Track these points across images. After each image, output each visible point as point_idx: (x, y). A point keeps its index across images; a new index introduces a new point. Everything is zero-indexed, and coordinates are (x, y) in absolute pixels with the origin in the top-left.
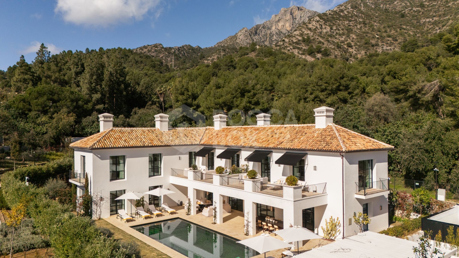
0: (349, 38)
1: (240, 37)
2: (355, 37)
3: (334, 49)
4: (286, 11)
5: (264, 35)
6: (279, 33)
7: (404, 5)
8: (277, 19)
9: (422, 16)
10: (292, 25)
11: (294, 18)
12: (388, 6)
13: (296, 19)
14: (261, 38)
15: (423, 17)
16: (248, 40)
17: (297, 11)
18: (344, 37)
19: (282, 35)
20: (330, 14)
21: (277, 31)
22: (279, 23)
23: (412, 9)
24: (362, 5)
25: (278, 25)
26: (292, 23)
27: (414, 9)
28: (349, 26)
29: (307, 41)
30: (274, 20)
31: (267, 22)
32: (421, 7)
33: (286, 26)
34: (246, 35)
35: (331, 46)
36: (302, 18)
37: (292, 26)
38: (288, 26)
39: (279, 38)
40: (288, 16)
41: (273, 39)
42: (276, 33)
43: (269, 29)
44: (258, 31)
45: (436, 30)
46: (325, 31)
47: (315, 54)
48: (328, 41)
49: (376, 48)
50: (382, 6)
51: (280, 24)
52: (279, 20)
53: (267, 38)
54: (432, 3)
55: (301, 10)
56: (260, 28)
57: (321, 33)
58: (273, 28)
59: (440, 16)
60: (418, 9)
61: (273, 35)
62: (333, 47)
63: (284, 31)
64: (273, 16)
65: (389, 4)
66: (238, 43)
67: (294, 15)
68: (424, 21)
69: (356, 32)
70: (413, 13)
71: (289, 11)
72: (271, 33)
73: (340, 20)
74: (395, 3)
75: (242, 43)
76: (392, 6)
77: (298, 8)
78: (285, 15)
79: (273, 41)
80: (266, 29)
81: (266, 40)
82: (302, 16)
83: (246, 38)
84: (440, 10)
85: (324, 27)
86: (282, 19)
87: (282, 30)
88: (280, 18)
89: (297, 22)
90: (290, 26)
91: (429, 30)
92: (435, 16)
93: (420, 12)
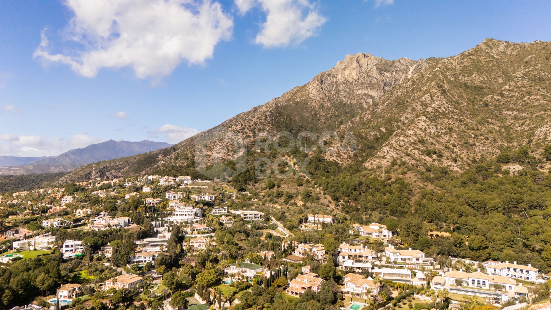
0: (452, 138)
1: (313, 92)
2: (456, 136)
3: (444, 150)
4: (352, 58)
5: (330, 83)
6: (346, 82)
7: (482, 79)
8: (343, 67)
9: (503, 106)
10: (359, 73)
11: (361, 66)
12: (466, 78)
13: (362, 67)
14: (327, 87)
15: (504, 108)
16: (321, 95)
17: (363, 59)
18: (448, 136)
19: (349, 84)
20: (432, 112)
21: (344, 80)
22: (345, 71)
23: (493, 97)
24: (445, 81)
25: (344, 73)
26: (358, 72)
27: (495, 97)
28: (449, 124)
29: (422, 142)
30: (339, 67)
31: (332, 70)
32: (501, 96)
33: (353, 75)
34: (318, 89)
35: (441, 147)
36: (369, 66)
37: (358, 75)
38: (355, 75)
39: (346, 88)
40: (355, 65)
41: (340, 89)
42: (343, 82)
43: (334, 76)
44: (323, 79)
45: (517, 127)
46: (432, 131)
47: (431, 155)
48: (438, 142)
49: (474, 148)
50: (461, 77)
51: (347, 72)
52: (345, 68)
53: (333, 87)
54: (510, 93)
55: (367, 57)
56: (325, 76)
57: (430, 133)
58: (339, 76)
59: (518, 110)
60: (499, 97)
61: (340, 84)
62: (443, 148)
63: (351, 80)
64: (338, 63)
65: (468, 76)
66: (310, 98)
67: (360, 63)
68: (506, 113)
69: (455, 130)
70: (495, 102)
71: (356, 58)
72: (337, 82)
73: (441, 118)
74: (473, 76)
75: (315, 98)
76: (470, 79)
77: (365, 55)
78: (352, 63)
79: (341, 91)
80: (331, 77)
81: (333, 89)
82: (369, 64)
83: (318, 93)
84: (519, 103)
85: (431, 127)
86: (348, 68)
87: (348, 79)
88: (346, 66)
89: (364, 71)
90: (357, 75)
91: (511, 125)
92: (514, 110)
93: (501, 102)
